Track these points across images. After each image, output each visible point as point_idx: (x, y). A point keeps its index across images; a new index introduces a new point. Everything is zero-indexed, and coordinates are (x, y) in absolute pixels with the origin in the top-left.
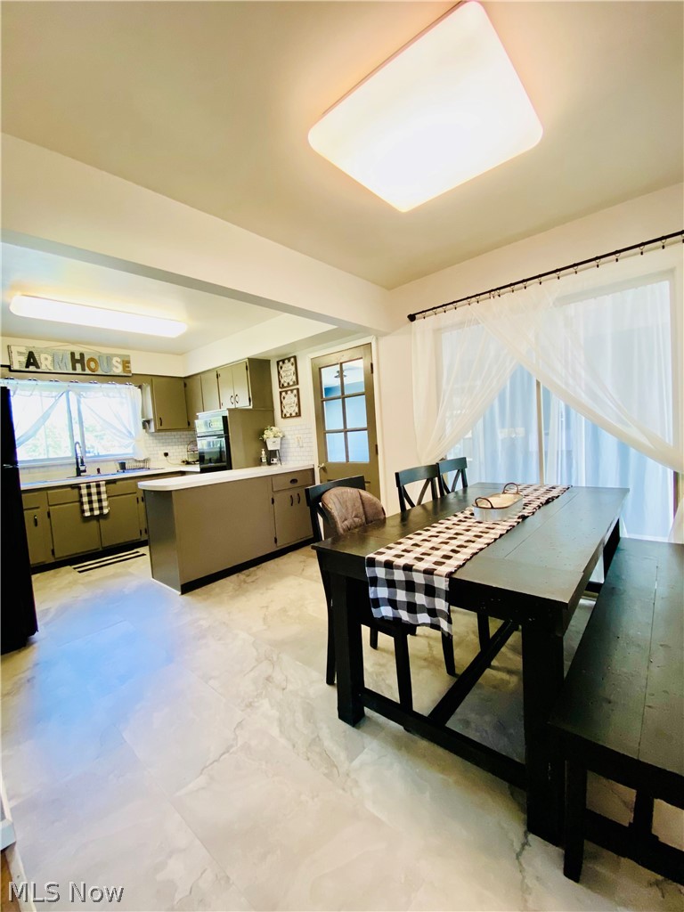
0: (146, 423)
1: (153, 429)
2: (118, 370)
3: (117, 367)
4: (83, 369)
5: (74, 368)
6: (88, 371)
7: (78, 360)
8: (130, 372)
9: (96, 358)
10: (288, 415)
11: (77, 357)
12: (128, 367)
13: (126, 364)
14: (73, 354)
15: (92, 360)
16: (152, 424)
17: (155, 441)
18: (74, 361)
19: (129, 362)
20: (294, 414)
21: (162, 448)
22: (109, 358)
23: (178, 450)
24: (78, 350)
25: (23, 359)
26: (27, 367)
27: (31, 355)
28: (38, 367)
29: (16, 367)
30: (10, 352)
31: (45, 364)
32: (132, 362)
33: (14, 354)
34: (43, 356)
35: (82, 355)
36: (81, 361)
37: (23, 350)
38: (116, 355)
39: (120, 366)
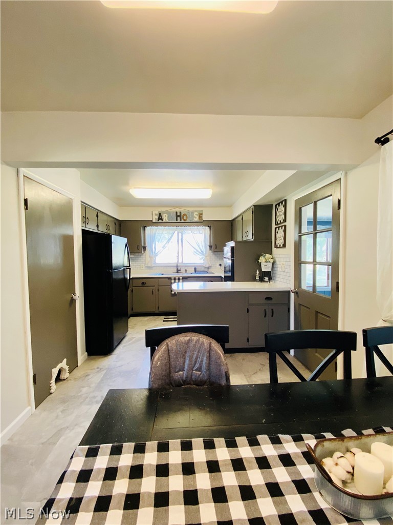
0: (210, 247)
1: (213, 250)
2: (196, 219)
3: (196, 218)
4: (181, 220)
5: (177, 220)
6: (183, 221)
7: (178, 216)
8: (202, 219)
9: (187, 213)
10: (278, 246)
11: (178, 214)
12: (201, 217)
13: (200, 215)
14: (176, 213)
15: (184, 215)
16: (213, 248)
18: (177, 216)
19: (202, 214)
20: (282, 246)
21: (218, 261)
22: (193, 213)
24: (178, 210)
25: (157, 217)
26: (158, 220)
27: (160, 215)
28: (162, 220)
29: (154, 221)
30: (152, 214)
31: (165, 218)
32: (203, 214)
33: (154, 215)
34: (165, 215)
35: (180, 213)
36: (180, 216)
37: (157, 213)
38: (196, 211)
39: (197, 217)
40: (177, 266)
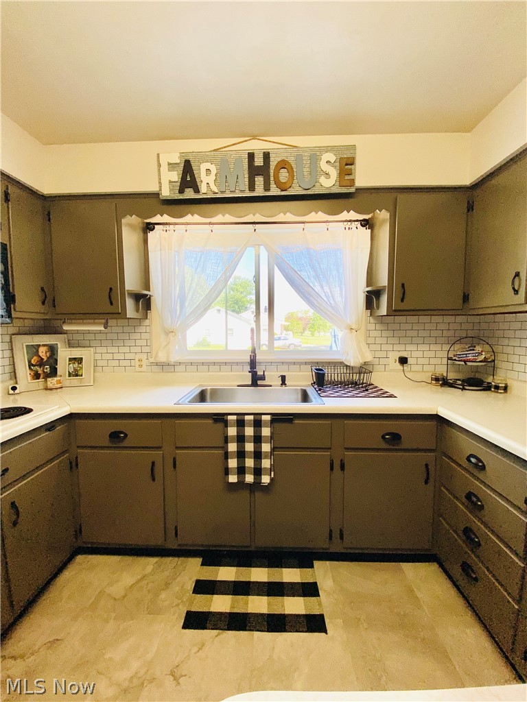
0: (372, 298)
1: (383, 310)
2: (329, 182)
3: (327, 178)
4: (267, 188)
5: (252, 187)
6: (274, 191)
7: (258, 168)
8: (352, 183)
9: (291, 160)
11: (259, 161)
12: (349, 173)
13: (347, 165)
14: (251, 156)
15: (283, 165)
16: (384, 299)
17: (385, 334)
18: (254, 171)
19: (350, 162)
21: (397, 347)
22: (315, 158)
23: (427, 354)
24: (258, 146)
25: (176, 176)
26: (181, 191)
27: (188, 168)
28: (197, 191)
29: (166, 193)
30: (159, 165)
31: (208, 183)
32: (357, 162)
33: (164, 168)
34: (204, 167)
35: (267, 156)
36: (263, 171)
37: (176, 159)
38: (328, 149)
39: (334, 173)
40: (253, 364)
